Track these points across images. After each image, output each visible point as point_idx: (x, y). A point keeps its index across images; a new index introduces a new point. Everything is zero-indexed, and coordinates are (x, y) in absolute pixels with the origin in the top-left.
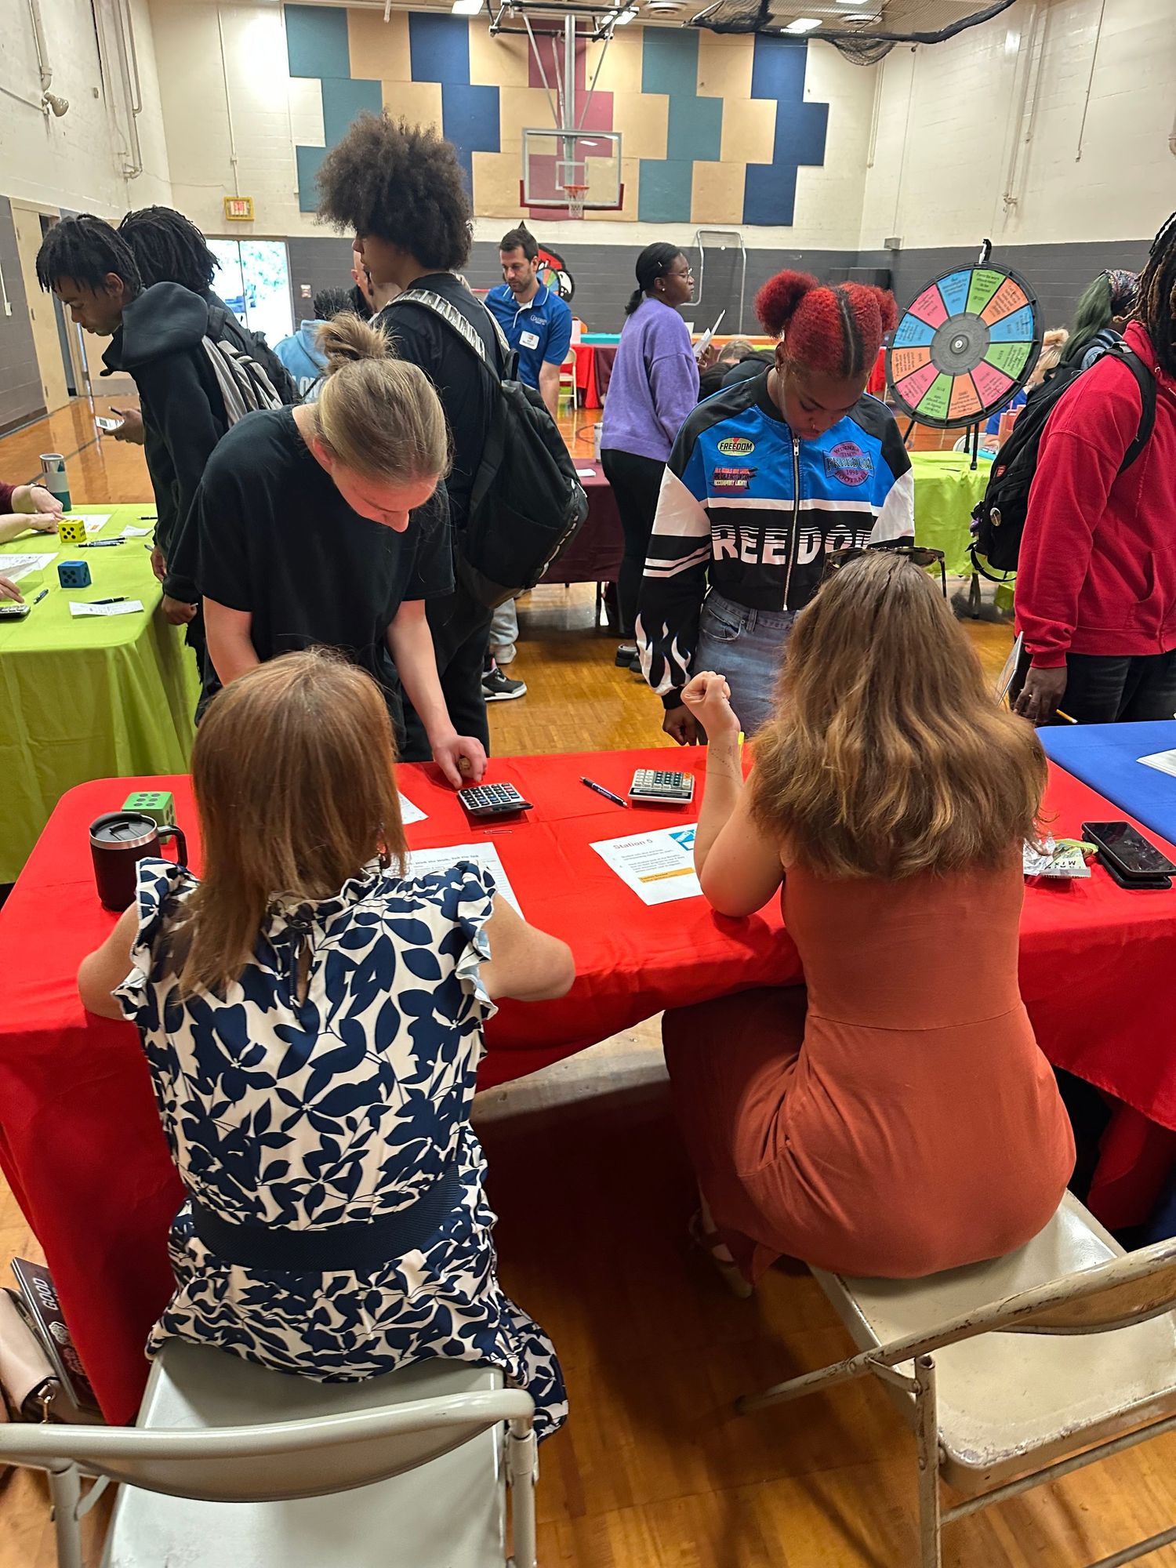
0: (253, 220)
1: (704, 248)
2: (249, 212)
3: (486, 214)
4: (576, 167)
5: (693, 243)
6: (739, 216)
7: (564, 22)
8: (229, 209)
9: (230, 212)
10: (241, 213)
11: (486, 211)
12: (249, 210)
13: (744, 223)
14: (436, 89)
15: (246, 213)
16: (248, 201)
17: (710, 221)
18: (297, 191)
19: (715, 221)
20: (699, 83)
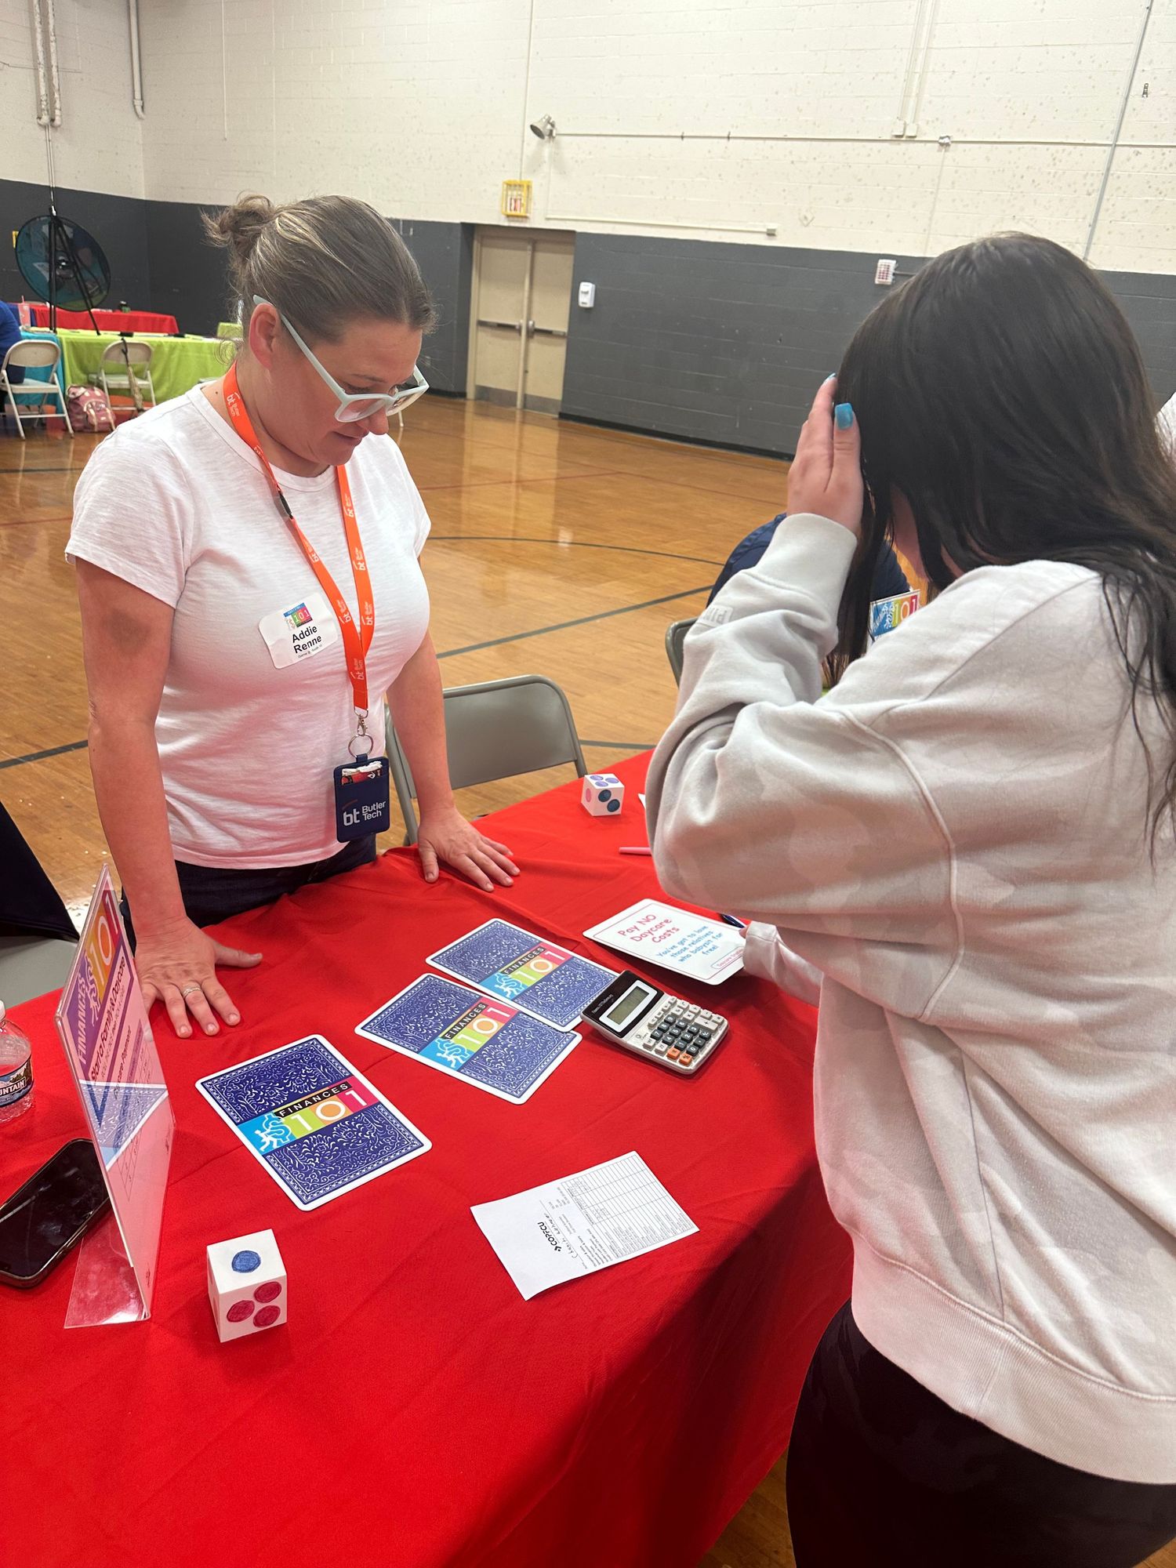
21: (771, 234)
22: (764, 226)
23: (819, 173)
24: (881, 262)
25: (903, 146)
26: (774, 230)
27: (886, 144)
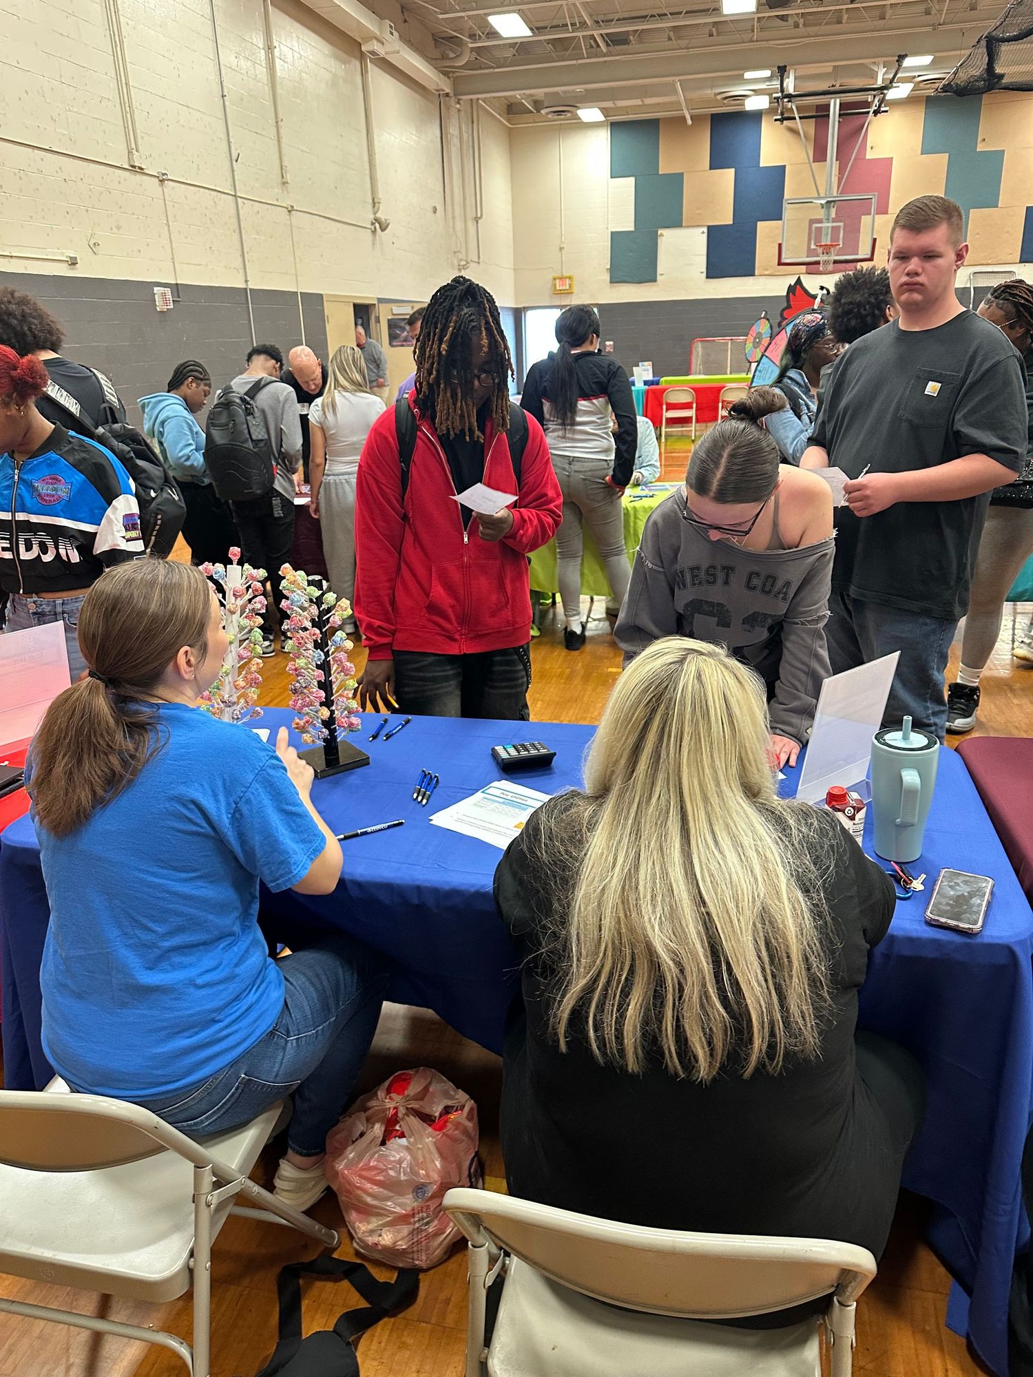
0: (572, 293)
1: (974, 288)
2: (570, 287)
3: (767, 273)
4: (832, 227)
5: (966, 283)
6: (1017, 256)
7: (829, 105)
8: (555, 285)
9: (555, 287)
10: (564, 288)
11: (767, 270)
12: (570, 285)
13: (1021, 262)
14: (730, 173)
15: (567, 287)
16: (570, 278)
17: (983, 262)
18: (609, 267)
19: (990, 262)
20: (980, 139)
21: (73, 263)
22: (63, 254)
23: (90, 197)
24: (156, 289)
25: (139, 177)
26: (76, 258)
27: (127, 173)
